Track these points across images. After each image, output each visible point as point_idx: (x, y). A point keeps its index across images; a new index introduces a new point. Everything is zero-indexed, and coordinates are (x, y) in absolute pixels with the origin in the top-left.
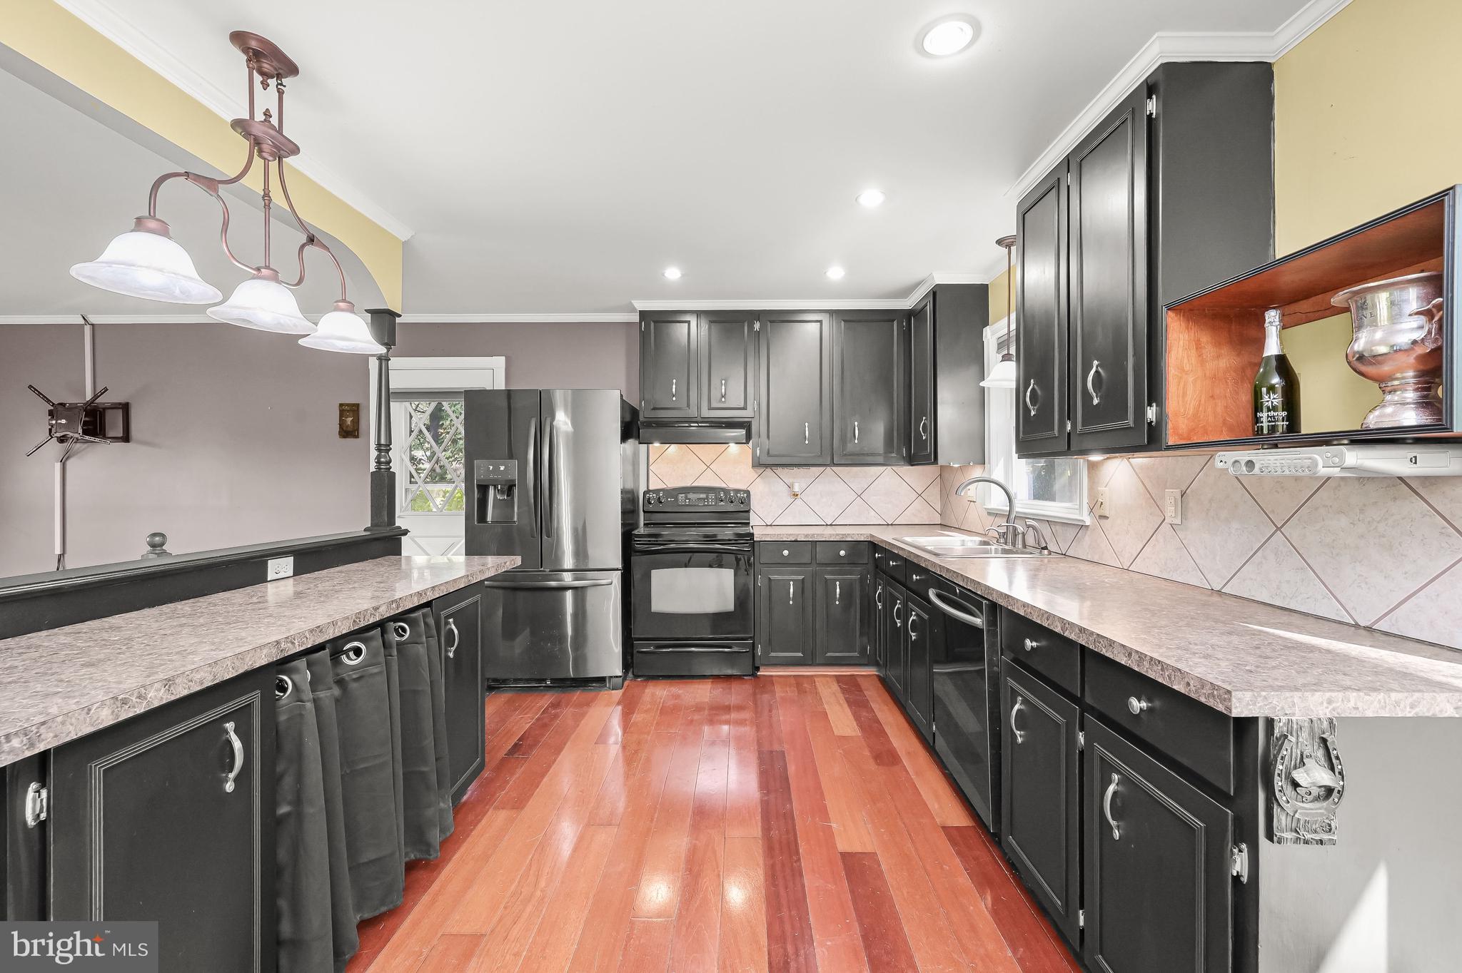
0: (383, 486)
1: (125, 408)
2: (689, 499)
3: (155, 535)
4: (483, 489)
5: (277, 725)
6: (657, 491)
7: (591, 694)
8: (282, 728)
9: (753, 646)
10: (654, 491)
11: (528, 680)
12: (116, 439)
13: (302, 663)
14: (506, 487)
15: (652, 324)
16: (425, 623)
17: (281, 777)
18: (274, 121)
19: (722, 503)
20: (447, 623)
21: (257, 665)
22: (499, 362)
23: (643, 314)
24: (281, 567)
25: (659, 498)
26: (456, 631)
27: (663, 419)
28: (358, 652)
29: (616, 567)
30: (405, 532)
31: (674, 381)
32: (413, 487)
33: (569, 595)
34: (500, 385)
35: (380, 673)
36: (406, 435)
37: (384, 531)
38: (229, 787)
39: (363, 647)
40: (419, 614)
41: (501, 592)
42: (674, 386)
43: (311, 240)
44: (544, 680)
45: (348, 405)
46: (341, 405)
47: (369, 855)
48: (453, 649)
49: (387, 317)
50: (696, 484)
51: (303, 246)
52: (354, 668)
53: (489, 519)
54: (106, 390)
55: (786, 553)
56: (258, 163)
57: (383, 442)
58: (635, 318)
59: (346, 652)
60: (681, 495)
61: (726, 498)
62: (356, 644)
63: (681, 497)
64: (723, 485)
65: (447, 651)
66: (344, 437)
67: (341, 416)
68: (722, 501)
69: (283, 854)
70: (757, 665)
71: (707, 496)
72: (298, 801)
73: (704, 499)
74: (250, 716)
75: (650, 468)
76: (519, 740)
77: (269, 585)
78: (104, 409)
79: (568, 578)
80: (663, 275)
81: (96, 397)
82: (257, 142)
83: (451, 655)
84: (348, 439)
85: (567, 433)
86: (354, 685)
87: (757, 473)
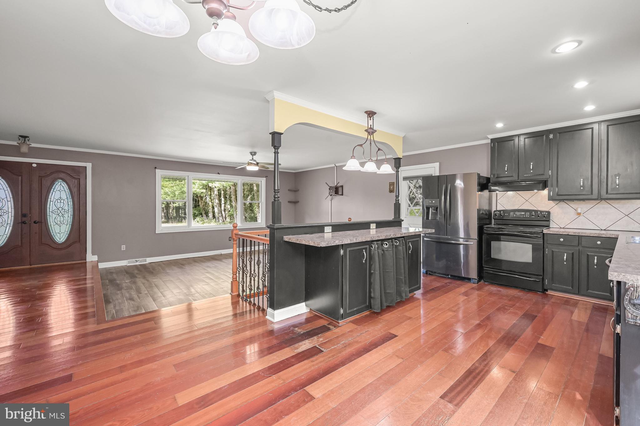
0: (397, 207)
1: (342, 186)
2: (516, 214)
3: (349, 218)
4: (428, 208)
5: (371, 254)
6: (500, 211)
7: (465, 283)
8: (372, 255)
9: (543, 280)
10: (498, 211)
11: (442, 274)
12: (340, 195)
13: (375, 243)
14: (435, 208)
15: (496, 143)
16: (402, 242)
17: (372, 264)
18: (372, 127)
19: (533, 217)
20: (409, 244)
21: (368, 240)
22: (437, 165)
23: (492, 140)
24: (373, 226)
25: (501, 214)
26: (411, 246)
27: (502, 182)
28: (387, 244)
29: (475, 238)
30: (403, 221)
31: (507, 165)
32: (410, 208)
33: (462, 246)
34: (437, 174)
35: (391, 250)
36: (407, 191)
37: (397, 220)
38: (364, 262)
39: (388, 244)
40: (401, 239)
41: (434, 243)
42: (506, 167)
43: (379, 149)
44: (448, 275)
45: (391, 183)
46: (390, 183)
47: (388, 291)
48: (410, 251)
49: (398, 159)
50: (520, 208)
51: (377, 151)
52: (386, 248)
53: (430, 218)
54: (339, 182)
55: (562, 240)
56: (369, 136)
57: (397, 195)
58: (489, 141)
59: (384, 244)
60: (512, 213)
61: (535, 215)
62: (386, 243)
63: (512, 214)
64: (535, 209)
65: (409, 251)
66: (390, 192)
67: (390, 186)
68: (533, 216)
69: (372, 280)
70: (545, 288)
71: (525, 214)
72: (374, 270)
73: (524, 215)
74: (367, 250)
75: (498, 201)
76: (434, 288)
77: (371, 230)
78: (338, 187)
79: (461, 241)
80: (495, 126)
81: (337, 184)
82: (369, 133)
83: (410, 252)
84: (391, 193)
85: (461, 188)
86: (385, 252)
87: (555, 203)
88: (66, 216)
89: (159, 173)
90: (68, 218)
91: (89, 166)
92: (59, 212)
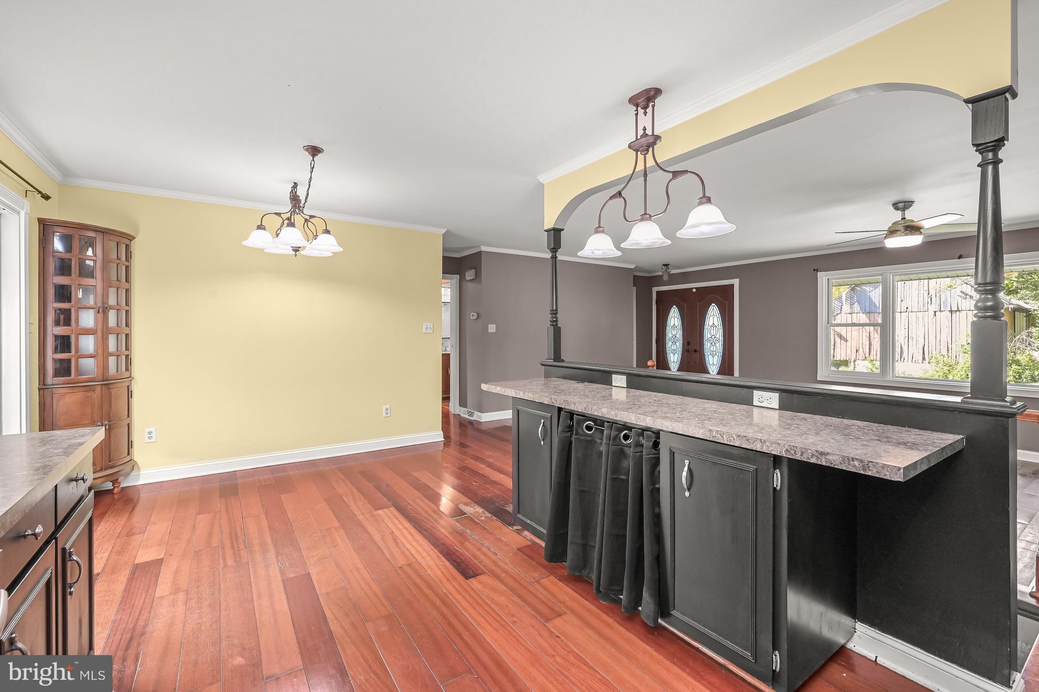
51: (668, 184)
88: (718, 345)
89: (822, 277)
90: (719, 347)
91: (736, 282)
92: (714, 340)
